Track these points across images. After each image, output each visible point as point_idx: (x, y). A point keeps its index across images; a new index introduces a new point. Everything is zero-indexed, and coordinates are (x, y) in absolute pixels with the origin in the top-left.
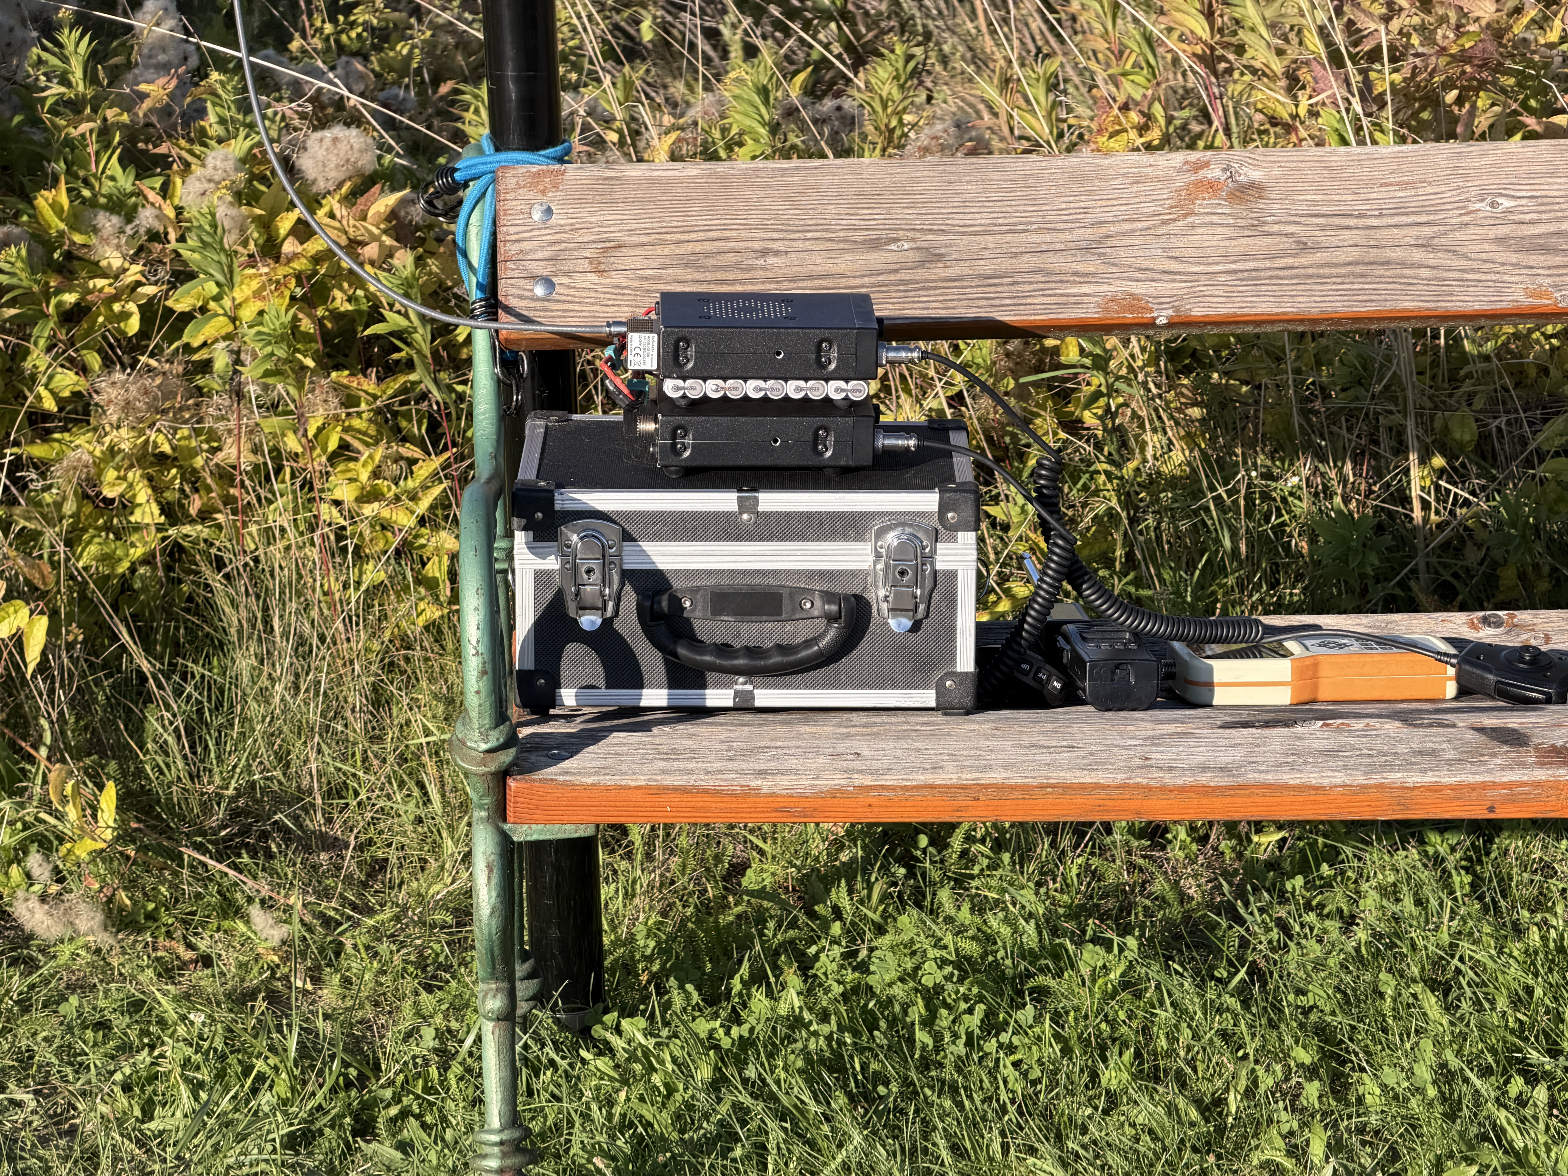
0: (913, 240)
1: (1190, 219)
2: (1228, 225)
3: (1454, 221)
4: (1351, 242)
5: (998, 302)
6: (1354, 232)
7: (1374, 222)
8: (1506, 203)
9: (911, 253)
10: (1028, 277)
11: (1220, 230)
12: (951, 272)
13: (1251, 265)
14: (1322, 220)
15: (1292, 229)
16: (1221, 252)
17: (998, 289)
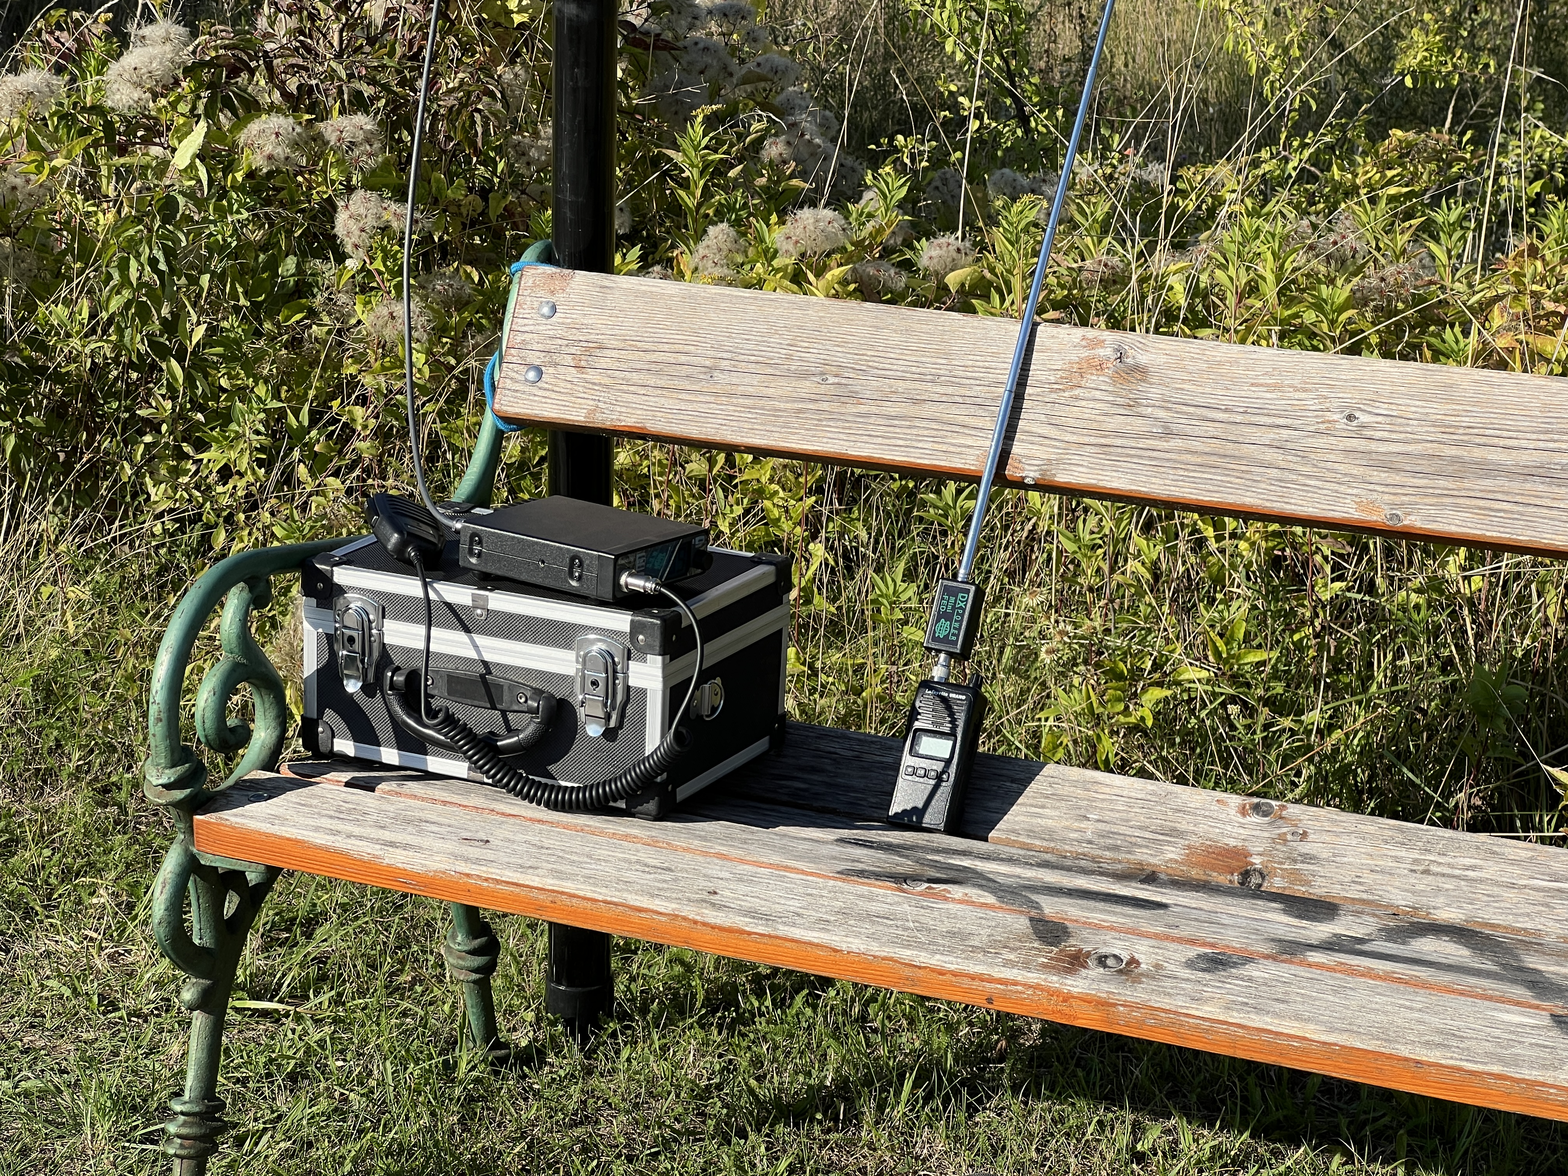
0: (836, 376)
1: (1077, 392)
2: (1107, 402)
3: (1312, 428)
4: (1211, 434)
6: (1217, 425)
7: (1239, 418)
8: (1363, 418)
9: (833, 387)
11: (1098, 405)
12: (860, 409)
13: (1118, 442)
14: (1191, 410)
15: (1161, 414)
16: (1095, 425)
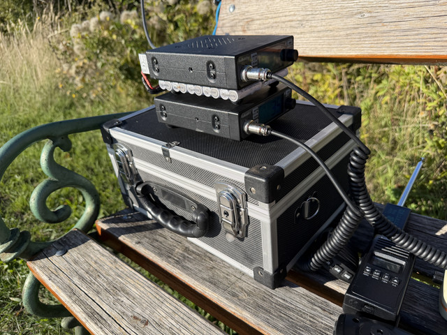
0: (370, 12)
5: (407, 45)
9: (367, 19)
10: (428, 31)
12: (385, 28)
17: (409, 37)
